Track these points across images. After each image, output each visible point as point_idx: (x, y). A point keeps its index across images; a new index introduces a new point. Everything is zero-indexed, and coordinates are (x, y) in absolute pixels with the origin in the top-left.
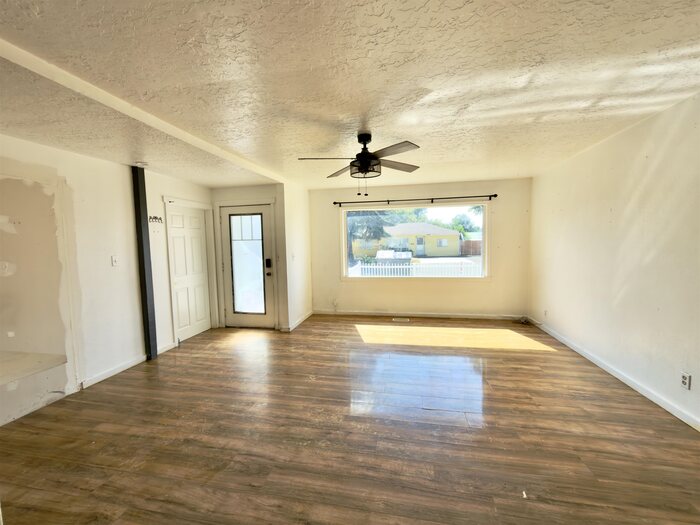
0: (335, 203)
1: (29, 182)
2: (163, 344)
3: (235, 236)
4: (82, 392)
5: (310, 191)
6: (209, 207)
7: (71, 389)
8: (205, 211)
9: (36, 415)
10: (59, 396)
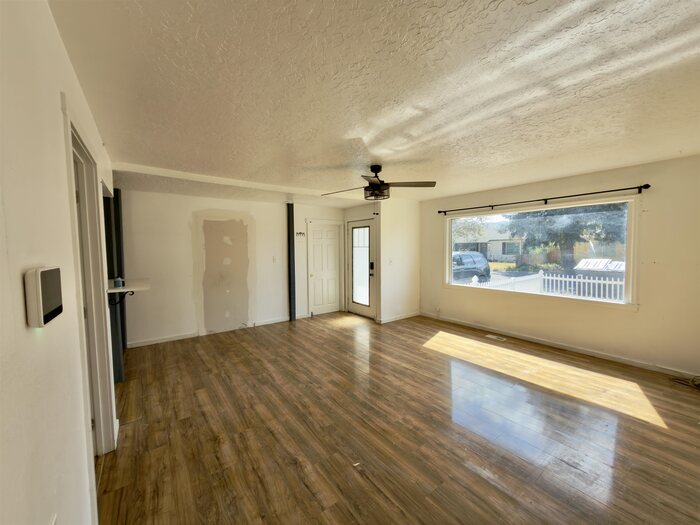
0: (440, 212)
1: (238, 220)
2: (300, 313)
3: (355, 245)
4: (255, 328)
5: (421, 202)
6: (342, 223)
7: (250, 325)
8: (339, 226)
9: (233, 332)
10: (244, 326)
